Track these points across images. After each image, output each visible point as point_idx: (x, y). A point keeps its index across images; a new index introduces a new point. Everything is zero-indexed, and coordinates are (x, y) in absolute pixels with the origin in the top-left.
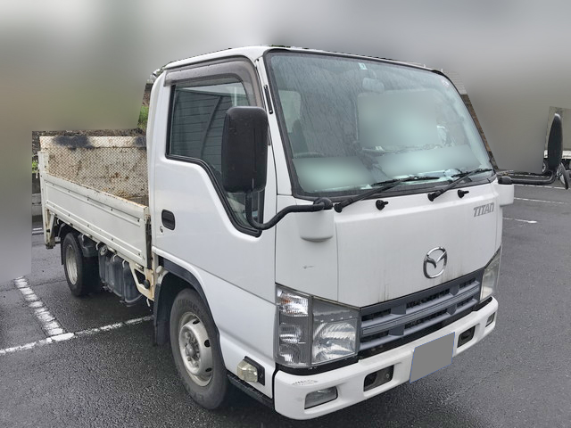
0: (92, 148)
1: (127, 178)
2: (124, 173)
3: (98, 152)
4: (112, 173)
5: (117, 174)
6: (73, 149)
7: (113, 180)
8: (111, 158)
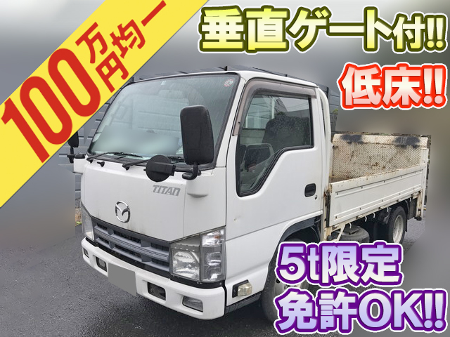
0: (362, 143)
1: (384, 167)
2: (382, 164)
3: (366, 146)
4: (373, 162)
5: (377, 163)
6: (350, 143)
7: (373, 167)
8: (374, 151)
